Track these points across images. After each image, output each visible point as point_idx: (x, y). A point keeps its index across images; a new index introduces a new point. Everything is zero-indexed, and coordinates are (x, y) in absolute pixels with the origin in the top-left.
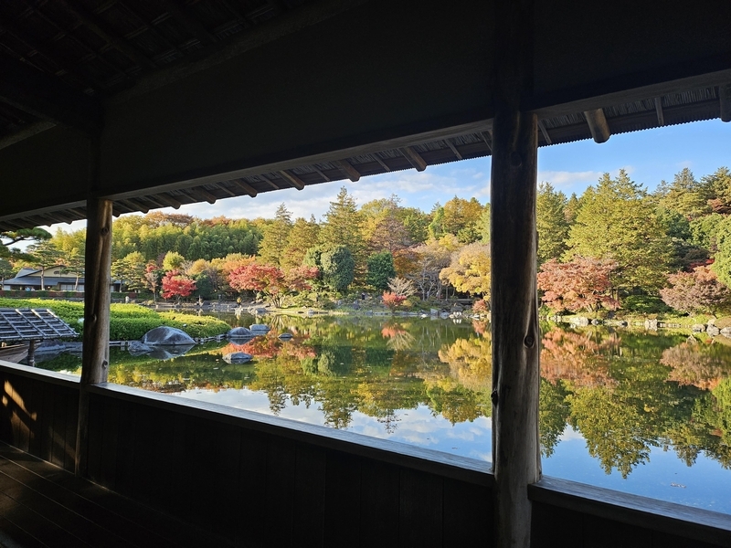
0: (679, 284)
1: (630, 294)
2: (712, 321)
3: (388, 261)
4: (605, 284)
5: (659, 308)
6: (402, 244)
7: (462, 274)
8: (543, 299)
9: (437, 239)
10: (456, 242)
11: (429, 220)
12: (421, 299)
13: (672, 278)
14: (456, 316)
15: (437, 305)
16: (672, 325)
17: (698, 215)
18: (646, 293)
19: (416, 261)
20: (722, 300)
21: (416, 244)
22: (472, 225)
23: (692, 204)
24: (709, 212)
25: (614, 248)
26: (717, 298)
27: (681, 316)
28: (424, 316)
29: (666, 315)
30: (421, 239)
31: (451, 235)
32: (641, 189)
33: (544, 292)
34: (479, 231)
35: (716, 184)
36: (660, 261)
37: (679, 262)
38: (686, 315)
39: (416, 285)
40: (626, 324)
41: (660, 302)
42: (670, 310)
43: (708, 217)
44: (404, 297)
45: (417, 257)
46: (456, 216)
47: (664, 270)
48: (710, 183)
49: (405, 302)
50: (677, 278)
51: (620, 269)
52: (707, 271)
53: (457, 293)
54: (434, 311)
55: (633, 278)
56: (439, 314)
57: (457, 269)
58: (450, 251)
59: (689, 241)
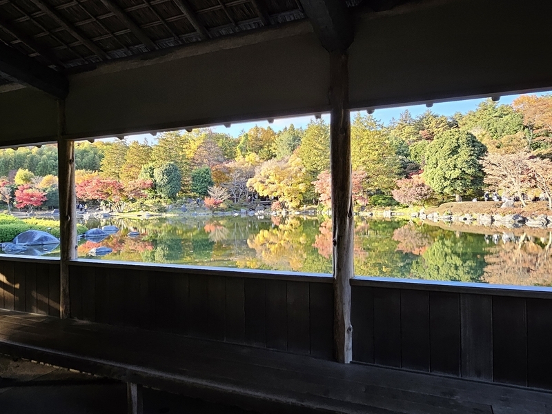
0: (403, 186)
1: (374, 194)
2: (422, 210)
3: (208, 173)
4: (359, 187)
5: (391, 203)
6: (218, 161)
7: (263, 183)
8: (320, 199)
9: (244, 157)
10: (258, 159)
11: (237, 142)
12: (234, 202)
13: (399, 183)
14: (260, 214)
15: (245, 206)
16: (400, 214)
17: (414, 141)
18: (384, 193)
19: (229, 173)
20: (428, 197)
21: (228, 160)
22: (268, 146)
23: (410, 134)
24: (420, 139)
25: (364, 163)
26: (425, 195)
27: (404, 207)
28: (236, 214)
29: (396, 207)
30: (231, 157)
31: (254, 154)
32: (380, 123)
33: (320, 194)
34: (274, 151)
35: (424, 121)
36: (392, 172)
37: (403, 172)
38: (407, 207)
39: (229, 192)
40: (372, 214)
41: (392, 199)
42: (398, 204)
43: (420, 142)
44: (222, 201)
45: (229, 171)
46: (257, 139)
47: (395, 177)
48: (421, 119)
49: (221, 204)
50: (403, 183)
51: (368, 178)
52: (419, 178)
53: (259, 197)
54: (243, 210)
55: (376, 183)
56: (247, 213)
57: (259, 179)
58: (254, 166)
59: (409, 158)
